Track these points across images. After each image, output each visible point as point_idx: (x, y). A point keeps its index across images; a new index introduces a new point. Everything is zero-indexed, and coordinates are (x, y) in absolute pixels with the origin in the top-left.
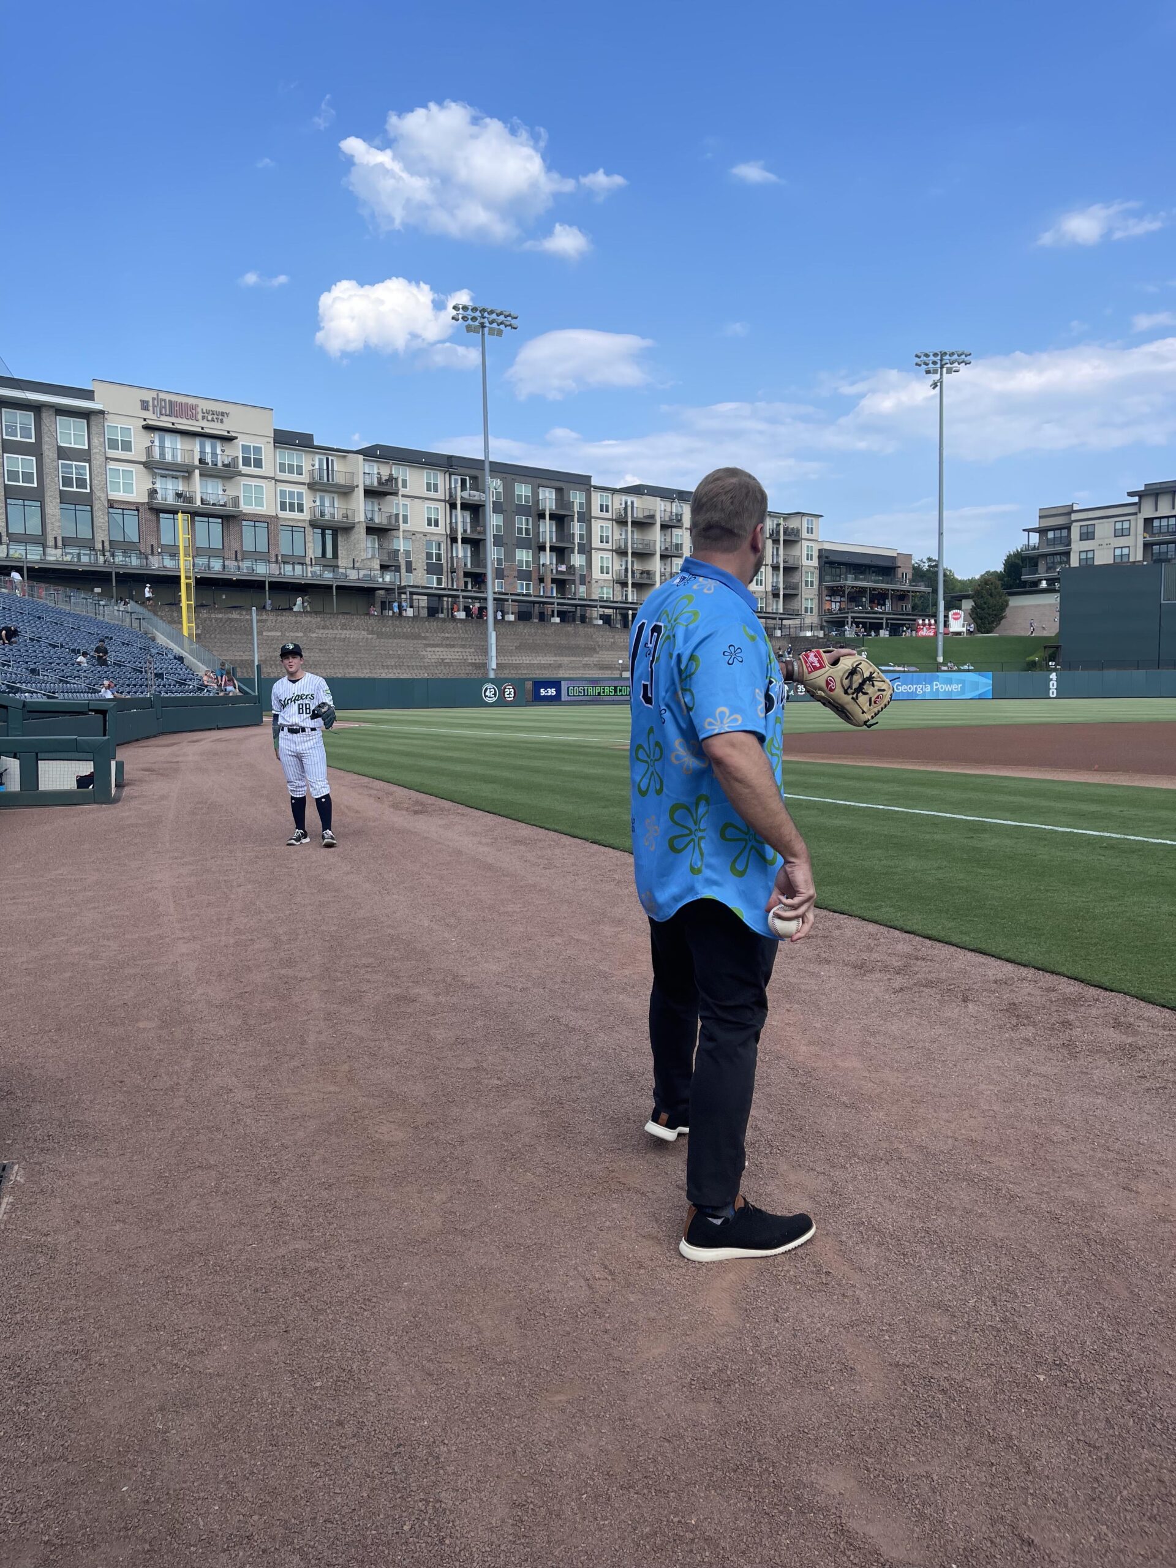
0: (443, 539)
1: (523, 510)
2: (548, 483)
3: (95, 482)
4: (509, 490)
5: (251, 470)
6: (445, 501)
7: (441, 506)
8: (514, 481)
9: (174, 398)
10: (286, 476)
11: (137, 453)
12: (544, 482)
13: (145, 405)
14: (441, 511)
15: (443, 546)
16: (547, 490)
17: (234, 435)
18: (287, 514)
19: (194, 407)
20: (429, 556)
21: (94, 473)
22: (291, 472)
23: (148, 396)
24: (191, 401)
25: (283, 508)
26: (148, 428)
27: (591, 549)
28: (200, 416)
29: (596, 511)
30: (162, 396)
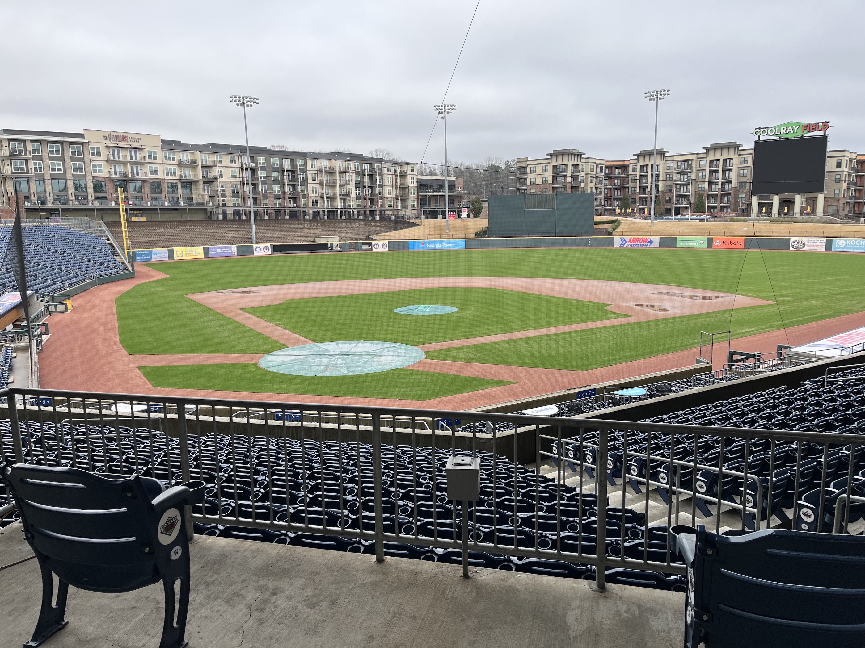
0: (239, 183)
1: (275, 169)
2: (287, 157)
3: (87, 170)
4: (268, 161)
5: (152, 160)
6: (239, 168)
7: (237, 170)
8: (271, 157)
9: (117, 134)
10: (168, 162)
11: (103, 157)
12: (284, 157)
13: (105, 138)
14: (238, 173)
15: (239, 186)
16: (286, 160)
17: (143, 147)
18: (169, 177)
19: (126, 137)
20: (233, 191)
21: (86, 166)
22: (170, 160)
23: (107, 134)
24: (124, 135)
25: (167, 174)
26: (107, 147)
27: (308, 183)
28: (129, 140)
29: (309, 167)
30: (112, 134)
